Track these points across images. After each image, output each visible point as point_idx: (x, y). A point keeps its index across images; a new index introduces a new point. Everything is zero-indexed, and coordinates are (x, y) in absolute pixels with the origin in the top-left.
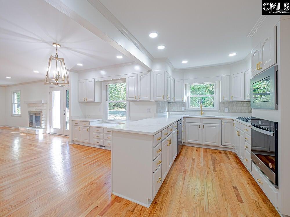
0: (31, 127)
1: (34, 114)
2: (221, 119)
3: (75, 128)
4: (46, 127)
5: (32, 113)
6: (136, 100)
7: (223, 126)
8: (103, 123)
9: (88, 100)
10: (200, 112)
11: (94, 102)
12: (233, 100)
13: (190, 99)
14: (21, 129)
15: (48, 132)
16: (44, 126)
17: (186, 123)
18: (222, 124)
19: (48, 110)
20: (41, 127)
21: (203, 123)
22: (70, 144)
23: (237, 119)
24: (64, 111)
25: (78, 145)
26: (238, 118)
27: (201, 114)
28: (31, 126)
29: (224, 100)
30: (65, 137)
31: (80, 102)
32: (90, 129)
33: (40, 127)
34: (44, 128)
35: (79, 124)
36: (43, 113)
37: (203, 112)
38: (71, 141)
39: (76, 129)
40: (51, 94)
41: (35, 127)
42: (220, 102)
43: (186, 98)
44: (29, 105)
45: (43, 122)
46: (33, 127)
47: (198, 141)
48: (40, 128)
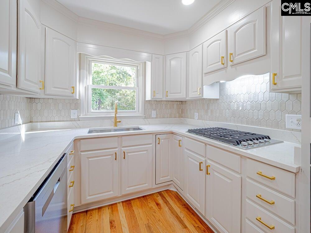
2: (156, 134)
7: (158, 146)
10: (113, 120)
12: (168, 97)
13: (90, 92)
17: (82, 153)
18: (157, 142)
21: (123, 147)
23: (186, 133)
26: (190, 131)
27: (113, 124)
29: (155, 97)
37: (118, 120)
42: (145, 100)
43: (80, 89)
47: (112, 192)
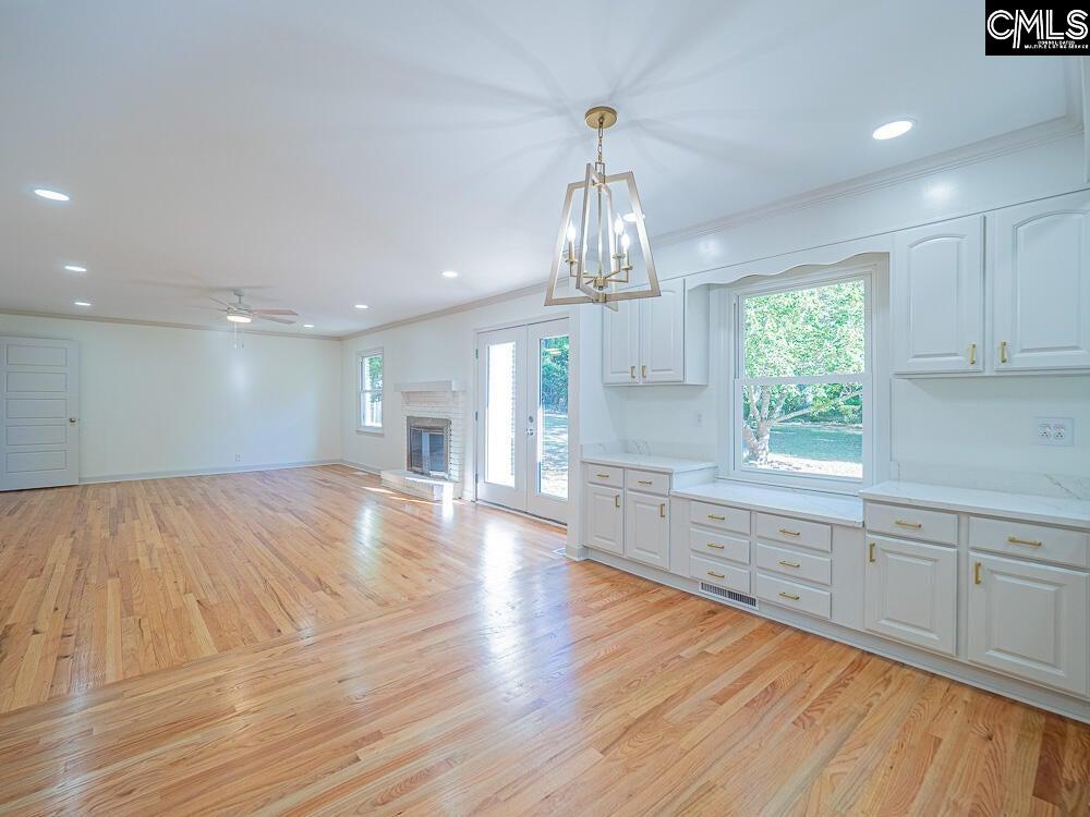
0: (416, 472)
1: (426, 428)
3: (596, 494)
4: (462, 476)
5: (417, 424)
6: (971, 368)
8: (716, 479)
9: (651, 376)
11: (680, 385)
14: (387, 476)
15: (469, 496)
16: (457, 474)
19: (472, 417)
20: (446, 476)
22: (577, 559)
24: (531, 419)
25: (615, 573)
28: (414, 468)
30: (541, 523)
31: (608, 386)
32: (669, 504)
33: (442, 474)
34: (457, 479)
35: (616, 477)
36: (452, 427)
38: (576, 546)
39: (598, 497)
40: (480, 356)
41: (429, 475)
44: (409, 396)
45: (454, 458)
46: (422, 474)
48: (443, 478)
